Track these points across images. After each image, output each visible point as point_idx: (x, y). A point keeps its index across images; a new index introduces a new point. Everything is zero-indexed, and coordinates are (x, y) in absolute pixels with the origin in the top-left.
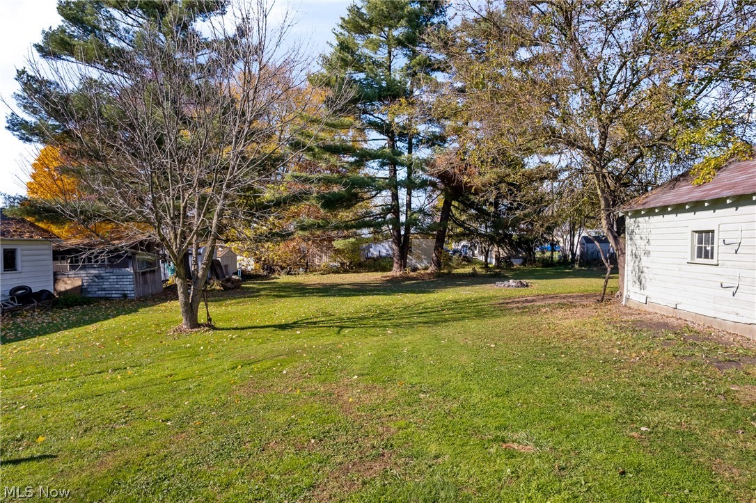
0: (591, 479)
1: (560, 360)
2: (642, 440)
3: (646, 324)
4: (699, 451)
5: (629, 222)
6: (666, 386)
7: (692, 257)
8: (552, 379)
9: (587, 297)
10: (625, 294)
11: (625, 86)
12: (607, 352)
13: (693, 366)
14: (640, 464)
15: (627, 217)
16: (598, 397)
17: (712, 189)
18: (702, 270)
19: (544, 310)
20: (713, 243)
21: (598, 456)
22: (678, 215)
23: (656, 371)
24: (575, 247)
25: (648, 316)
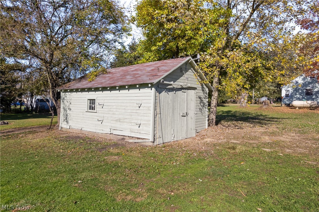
0: (63, 210)
1: (36, 159)
2: (79, 186)
3: (71, 137)
4: (100, 185)
5: (62, 94)
6: (84, 162)
7: (88, 110)
8: (33, 169)
9: (42, 127)
10: (60, 125)
11: (61, 36)
12: (57, 152)
13: (92, 152)
14: (81, 196)
15: (61, 92)
16: (57, 173)
17: (95, 84)
18: (91, 115)
19: (21, 136)
20: (95, 104)
21: (64, 199)
22: (83, 93)
23: (79, 157)
24: (33, 104)
25: (71, 134)
